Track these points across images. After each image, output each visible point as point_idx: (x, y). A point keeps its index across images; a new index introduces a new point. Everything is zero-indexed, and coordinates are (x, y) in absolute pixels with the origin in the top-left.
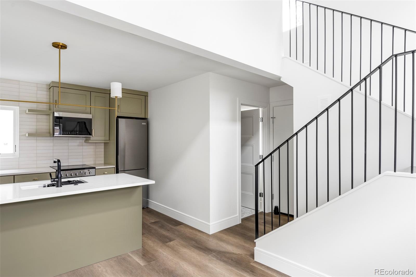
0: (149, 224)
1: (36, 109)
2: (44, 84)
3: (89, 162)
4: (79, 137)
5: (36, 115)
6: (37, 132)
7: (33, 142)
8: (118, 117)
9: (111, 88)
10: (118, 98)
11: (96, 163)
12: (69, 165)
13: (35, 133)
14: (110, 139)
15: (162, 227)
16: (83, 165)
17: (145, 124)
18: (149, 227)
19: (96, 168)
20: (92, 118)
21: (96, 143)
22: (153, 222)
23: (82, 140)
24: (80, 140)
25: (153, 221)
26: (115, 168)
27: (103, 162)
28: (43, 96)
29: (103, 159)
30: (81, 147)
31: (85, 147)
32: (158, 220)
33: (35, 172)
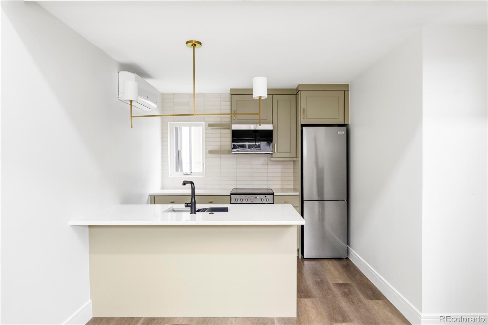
0: (332, 285)
1: (220, 123)
2: (227, 94)
3: (275, 186)
4: (263, 154)
5: (219, 130)
6: (220, 149)
7: (216, 160)
8: (303, 126)
9: (253, 87)
10: (262, 98)
11: (284, 188)
12: (253, 188)
13: (219, 150)
14: (297, 157)
15: (347, 294)
16: (268, 189)
17: (343, 133)
18: (329, 289)
19: (275, 194)
20: (272, 129)
21: (283, 161)
22: (339, 284)
23: (267, 158)
24: (265, 158)
25: (341, 282)
26: (299, 195)
27: (292, 187)
28: (226, 107)
29: (292, 183)
30: (266, 167)
31: (270, 167)
32: (349, 282)
33: (210, 194)
